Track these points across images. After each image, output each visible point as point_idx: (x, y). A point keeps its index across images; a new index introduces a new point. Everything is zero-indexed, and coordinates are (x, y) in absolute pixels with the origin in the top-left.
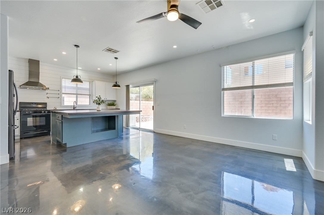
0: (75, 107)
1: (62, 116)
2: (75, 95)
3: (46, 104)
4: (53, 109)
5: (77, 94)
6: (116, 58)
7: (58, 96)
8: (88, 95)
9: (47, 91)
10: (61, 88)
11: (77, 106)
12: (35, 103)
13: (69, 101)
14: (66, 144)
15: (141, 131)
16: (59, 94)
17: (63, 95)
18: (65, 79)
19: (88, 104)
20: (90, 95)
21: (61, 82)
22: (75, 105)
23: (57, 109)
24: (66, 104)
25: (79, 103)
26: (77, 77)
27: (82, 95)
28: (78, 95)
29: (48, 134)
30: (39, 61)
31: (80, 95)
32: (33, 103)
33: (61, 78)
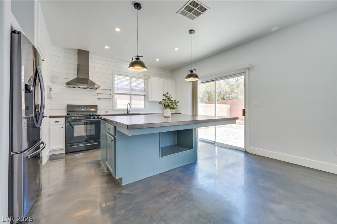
0: (129, 111)
1: (115, 127)
2: (129, 96)
3: (96, 107)
4: (104, 113)
5: (130, 94)
6: (191, 31)
7: (110, 97)
8: (143, 95)
9: (97, 91)
10: (113, 87)
11: (131, 109)
12: (84, 106)
13: (122, 103)
14: (121, 179)
15: (216, 147)
16: (111, 94)
17: (116, 96)
18: (117, 76)
19: (143, 107)
20: (145, 95)
21: (113, 79)
22: (129, 108)
23: (110, 113)
24: (119, 107)
25: (132, 106)
26: (137, 58)
27: (137, 96)
28: (132, 96)
29: (97, 147)
30: (88, 52)
31: (135, 96)
32: (81, 106)
33: (114, 74)
